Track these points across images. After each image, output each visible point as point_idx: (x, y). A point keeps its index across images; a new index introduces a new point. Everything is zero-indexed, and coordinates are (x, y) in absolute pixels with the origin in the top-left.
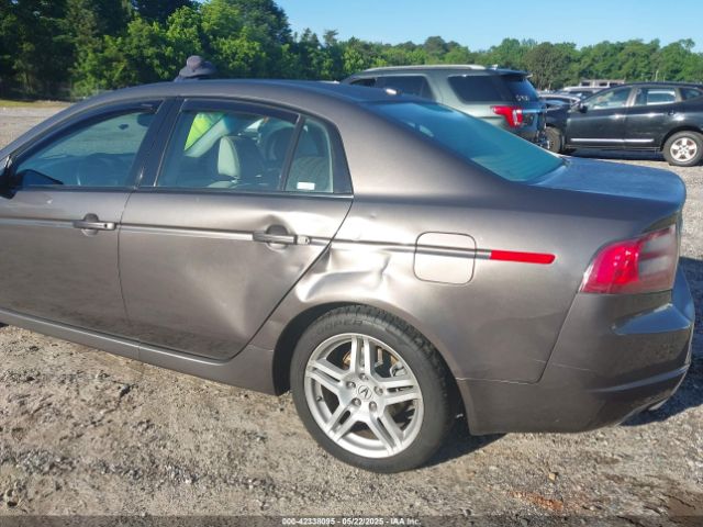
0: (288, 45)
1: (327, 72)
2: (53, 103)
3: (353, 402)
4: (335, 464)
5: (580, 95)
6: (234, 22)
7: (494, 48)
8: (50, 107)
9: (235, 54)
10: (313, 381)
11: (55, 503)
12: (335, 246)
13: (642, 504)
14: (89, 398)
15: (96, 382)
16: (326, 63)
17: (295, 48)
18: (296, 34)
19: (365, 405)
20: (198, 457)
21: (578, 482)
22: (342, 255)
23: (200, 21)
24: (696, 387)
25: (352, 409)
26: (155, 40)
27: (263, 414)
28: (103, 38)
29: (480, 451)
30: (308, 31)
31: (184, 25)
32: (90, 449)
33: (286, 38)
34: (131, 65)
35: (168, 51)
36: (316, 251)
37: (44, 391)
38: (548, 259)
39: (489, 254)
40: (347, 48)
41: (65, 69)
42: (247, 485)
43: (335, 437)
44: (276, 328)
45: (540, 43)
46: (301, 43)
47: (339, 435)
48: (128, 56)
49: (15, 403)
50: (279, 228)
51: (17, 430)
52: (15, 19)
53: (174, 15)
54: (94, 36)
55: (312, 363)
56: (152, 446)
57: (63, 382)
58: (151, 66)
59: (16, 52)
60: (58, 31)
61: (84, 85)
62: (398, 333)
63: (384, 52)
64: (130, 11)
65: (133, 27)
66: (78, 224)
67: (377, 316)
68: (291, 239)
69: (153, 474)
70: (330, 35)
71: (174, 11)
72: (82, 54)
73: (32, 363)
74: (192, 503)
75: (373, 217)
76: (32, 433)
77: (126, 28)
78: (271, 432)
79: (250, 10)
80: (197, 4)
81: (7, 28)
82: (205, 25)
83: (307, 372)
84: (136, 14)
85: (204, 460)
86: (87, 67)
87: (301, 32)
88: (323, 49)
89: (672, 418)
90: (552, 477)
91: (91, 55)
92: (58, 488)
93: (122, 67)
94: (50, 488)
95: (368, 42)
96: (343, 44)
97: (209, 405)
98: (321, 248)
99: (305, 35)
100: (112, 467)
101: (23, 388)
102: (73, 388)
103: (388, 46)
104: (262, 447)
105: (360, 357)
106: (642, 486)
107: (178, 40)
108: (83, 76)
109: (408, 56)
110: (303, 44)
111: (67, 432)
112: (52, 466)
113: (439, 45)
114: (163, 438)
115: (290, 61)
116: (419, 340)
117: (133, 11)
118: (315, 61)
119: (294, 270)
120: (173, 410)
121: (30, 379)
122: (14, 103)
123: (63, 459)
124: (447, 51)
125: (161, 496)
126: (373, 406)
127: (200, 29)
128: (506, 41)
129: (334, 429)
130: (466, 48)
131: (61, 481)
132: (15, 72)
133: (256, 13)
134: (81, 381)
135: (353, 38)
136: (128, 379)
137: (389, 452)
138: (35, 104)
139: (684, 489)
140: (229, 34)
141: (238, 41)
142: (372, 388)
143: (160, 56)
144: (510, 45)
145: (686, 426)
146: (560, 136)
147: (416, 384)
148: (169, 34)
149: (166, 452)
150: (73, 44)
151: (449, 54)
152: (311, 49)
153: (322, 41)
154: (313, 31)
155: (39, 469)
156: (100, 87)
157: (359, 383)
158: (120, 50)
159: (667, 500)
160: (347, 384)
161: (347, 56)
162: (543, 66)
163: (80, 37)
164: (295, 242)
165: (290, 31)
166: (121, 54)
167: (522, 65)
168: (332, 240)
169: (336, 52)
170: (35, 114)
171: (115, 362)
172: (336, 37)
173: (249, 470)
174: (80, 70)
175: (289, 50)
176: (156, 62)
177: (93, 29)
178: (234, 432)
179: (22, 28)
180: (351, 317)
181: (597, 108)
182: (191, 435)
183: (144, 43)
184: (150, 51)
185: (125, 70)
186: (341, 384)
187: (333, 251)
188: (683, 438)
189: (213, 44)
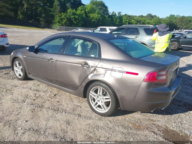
0: (108, 16)
1: (118, 23)
2: (48, 29)
3: (98, 101)
4: (94, 113)
5: (187, 33)
6: (94, 9)
7: (167, 17)
8: (47, 30)
9: (93, 18)
10: (91, 96)
11: (39, 113)
12: (96, 68)
13: (157, 130)
14: (48, 95)
15: (50, 93)
16: (118, 21)
17: (110, 16)
18: (110, 13)
19: (101, 101)
20: (67, 109)
21: (145, 124)
22: (98, 70)
23: (85, 9)
24: (184, 109)
25: (98, 102)
26: (74, 14)
27: (82, 103)
28: (61, 13)
29: (126, 115)
30: (114, 12)
31: (81, 10)
32: (47, 105)
33: (107, 14)
34: (67, 20)
35: (77, 17)
36: (93, 69)
37: (39, 93)
38: (137, 74)
39: (126, 72)
40: (124, 17)
41: (52, 21)
42: (75, 115)
43: (94, 108)
44: (84, 84)
45: (181, 16)
46: (111, 15)
47: (95, 107)
48: (67, 18)
49: (34, 95)
50: (86, 64)
51: (34, 100)
52: (41, 8)
53: (79, 8)
54: (59, 13)
55: (91, 92)
56: (58, 106)
57: (43, 92)
58: (72, 21)
59: (41, 16)
60: (51, 11)
61: (55, 25)
62: (107, 87)
63: (134, 18)
64: (68, 6)
65: (69, 11)
66: (49, 60)
67: (104, 83)
68: (88, 66)
69: (58, 111)
70: (119, 13)
71: (79, 7)
72: (56, 17)
73: (38, 88)
74: (64, 116)
75: (104, 63)
76: (37, 100)
77: (67, 11)
78: (83, 106)
79: (98, 6)
80: (85, 5)
81: (39, 11)
82: (87, 10)
83: (90, 94)
84: (70, 7)
85: (68, 109)
86: (57, 20)
87: (111, 13)
88: (117, 17)
89: (174, 115)
90: (139, 122)
91: (58, 18)
92: (40, 110)
93: (65, 20)
94: (39, 110)
95: (130, 15)
96: (123, 16)
97: (71, 100)
98: (94, 69)
99: (113, 13)
100: (50, 108)
101: (36, 92)
102: (45, 93)
103: (136, 16)
104: (80, 108)
105: (100, 91)
106: (159, 126)
107: (79, 14)
108: (56, 23)
109: (141, 19)
110: (112, 15)
111: (43, 101)
112: (40, 107)
113: (151, 16)
114: (61, 105)
115: (108, 20)
116: (111, 89)
117: (69, 6)
118: (115, 20)
119: (88, 72)
120: (64, 100)
121: (37, 91)
122: (39, 29)
123: (42, 106)
124: (153, 18)
125: (59, 114)
126: (102, 102)
127: (85, 11)
128: (171, 15)
129: (94, 106)
130: (159, 17)
131: (41, 109)
132: (40, 21)
133: (100, 7)
134: (47, 92)
135: (126, 14)
136: (56, 93)
137: (104, 112)
138: (44, 29)
139: (169, 128)
140: (93, 12)
141: (95, 15)
142: (102, 98)
143: (75, 18)
144: (172, 16)
145: (177, 117)
146: (178, 44)
147: (110, 98)
148: (77, 12)
149: (61, 107)
150: (54, 15)
151: (153, 19)
152: (114, 17)
153: (117, 15)
154: (115, 12)
155: (37, 107)
156: (59, 25)
157: (100, 97)
158: (65, 16)
159: (164, 130)
160: (98, 97)
161: (124, 19)
162: (182, 23)
163: (56, 13)
164: (89, 67)
165: (109, 12)
166: (65, 17)
167: (175, 22)
168: (96, 67)
169: (121, 18)
170: (43, 32)
171: (54, 89)
172: (121, 14)
173: (76, 112)
174: (55, 21)
175: (108, 17)
176: (74, 19)
177: (59, 11)
178: (75, 105)
179: (43, 11)
180: (98, 83)
181: (189, 37)
182: (66, 105)
183: (71, 15)
184: (72, 17)
185: (66, 21)
186: (96, 97)
187: (96, 69)
188: (175, 119)
189: (88, 15)
